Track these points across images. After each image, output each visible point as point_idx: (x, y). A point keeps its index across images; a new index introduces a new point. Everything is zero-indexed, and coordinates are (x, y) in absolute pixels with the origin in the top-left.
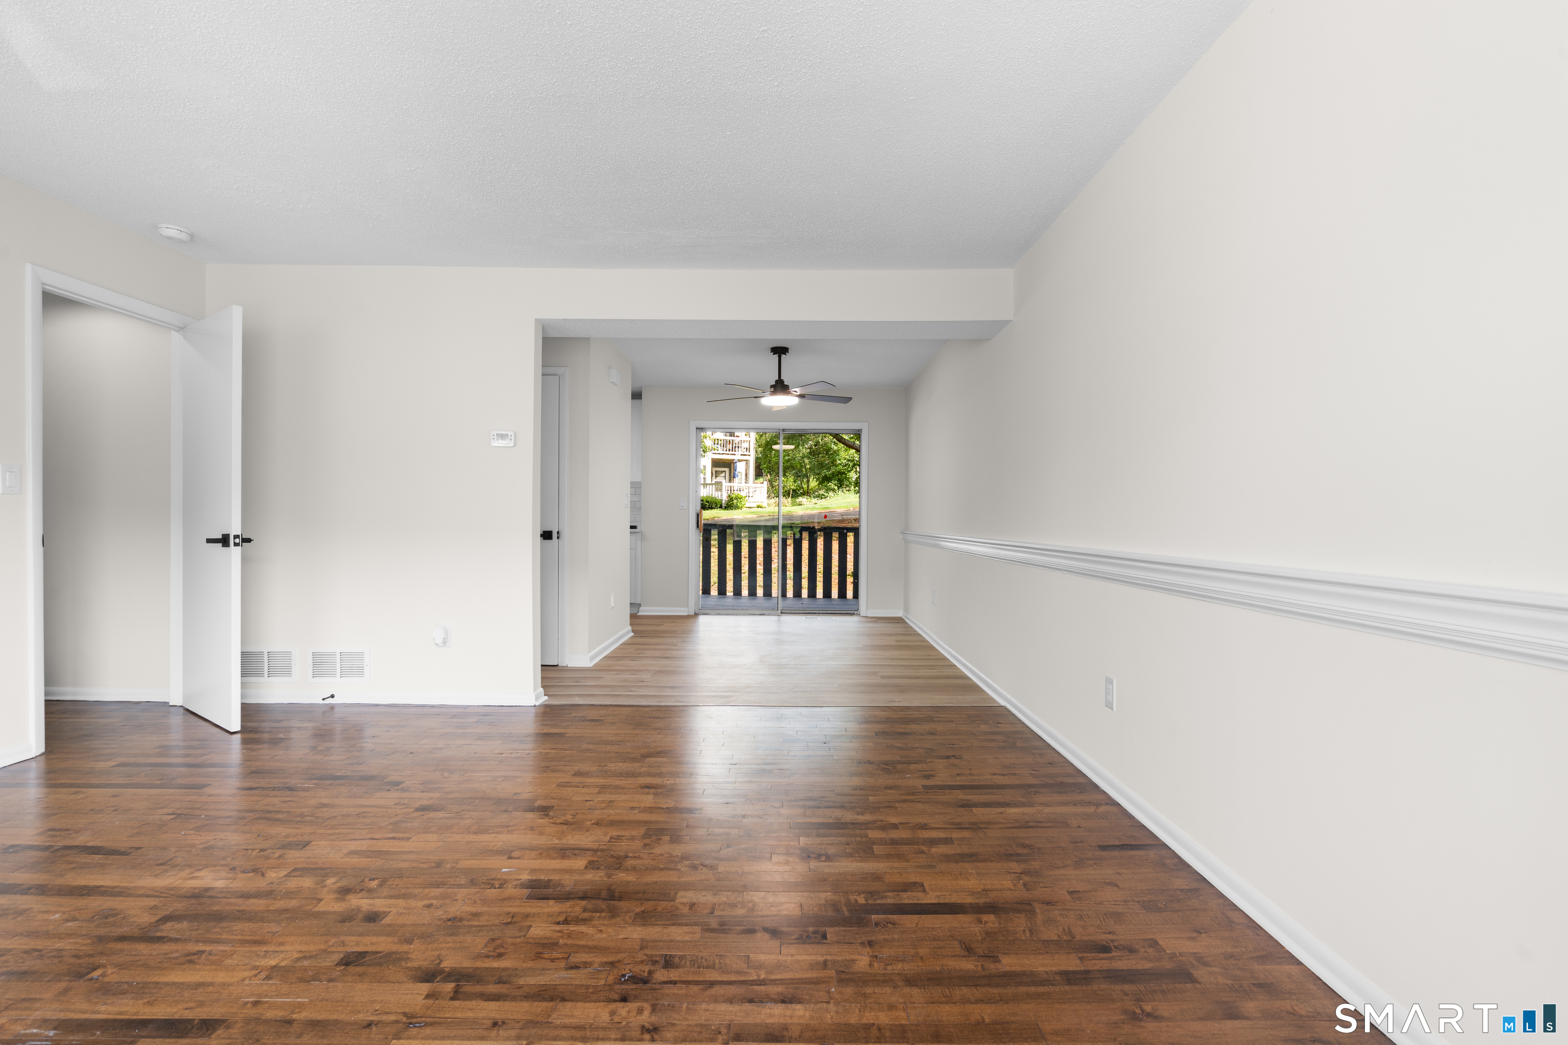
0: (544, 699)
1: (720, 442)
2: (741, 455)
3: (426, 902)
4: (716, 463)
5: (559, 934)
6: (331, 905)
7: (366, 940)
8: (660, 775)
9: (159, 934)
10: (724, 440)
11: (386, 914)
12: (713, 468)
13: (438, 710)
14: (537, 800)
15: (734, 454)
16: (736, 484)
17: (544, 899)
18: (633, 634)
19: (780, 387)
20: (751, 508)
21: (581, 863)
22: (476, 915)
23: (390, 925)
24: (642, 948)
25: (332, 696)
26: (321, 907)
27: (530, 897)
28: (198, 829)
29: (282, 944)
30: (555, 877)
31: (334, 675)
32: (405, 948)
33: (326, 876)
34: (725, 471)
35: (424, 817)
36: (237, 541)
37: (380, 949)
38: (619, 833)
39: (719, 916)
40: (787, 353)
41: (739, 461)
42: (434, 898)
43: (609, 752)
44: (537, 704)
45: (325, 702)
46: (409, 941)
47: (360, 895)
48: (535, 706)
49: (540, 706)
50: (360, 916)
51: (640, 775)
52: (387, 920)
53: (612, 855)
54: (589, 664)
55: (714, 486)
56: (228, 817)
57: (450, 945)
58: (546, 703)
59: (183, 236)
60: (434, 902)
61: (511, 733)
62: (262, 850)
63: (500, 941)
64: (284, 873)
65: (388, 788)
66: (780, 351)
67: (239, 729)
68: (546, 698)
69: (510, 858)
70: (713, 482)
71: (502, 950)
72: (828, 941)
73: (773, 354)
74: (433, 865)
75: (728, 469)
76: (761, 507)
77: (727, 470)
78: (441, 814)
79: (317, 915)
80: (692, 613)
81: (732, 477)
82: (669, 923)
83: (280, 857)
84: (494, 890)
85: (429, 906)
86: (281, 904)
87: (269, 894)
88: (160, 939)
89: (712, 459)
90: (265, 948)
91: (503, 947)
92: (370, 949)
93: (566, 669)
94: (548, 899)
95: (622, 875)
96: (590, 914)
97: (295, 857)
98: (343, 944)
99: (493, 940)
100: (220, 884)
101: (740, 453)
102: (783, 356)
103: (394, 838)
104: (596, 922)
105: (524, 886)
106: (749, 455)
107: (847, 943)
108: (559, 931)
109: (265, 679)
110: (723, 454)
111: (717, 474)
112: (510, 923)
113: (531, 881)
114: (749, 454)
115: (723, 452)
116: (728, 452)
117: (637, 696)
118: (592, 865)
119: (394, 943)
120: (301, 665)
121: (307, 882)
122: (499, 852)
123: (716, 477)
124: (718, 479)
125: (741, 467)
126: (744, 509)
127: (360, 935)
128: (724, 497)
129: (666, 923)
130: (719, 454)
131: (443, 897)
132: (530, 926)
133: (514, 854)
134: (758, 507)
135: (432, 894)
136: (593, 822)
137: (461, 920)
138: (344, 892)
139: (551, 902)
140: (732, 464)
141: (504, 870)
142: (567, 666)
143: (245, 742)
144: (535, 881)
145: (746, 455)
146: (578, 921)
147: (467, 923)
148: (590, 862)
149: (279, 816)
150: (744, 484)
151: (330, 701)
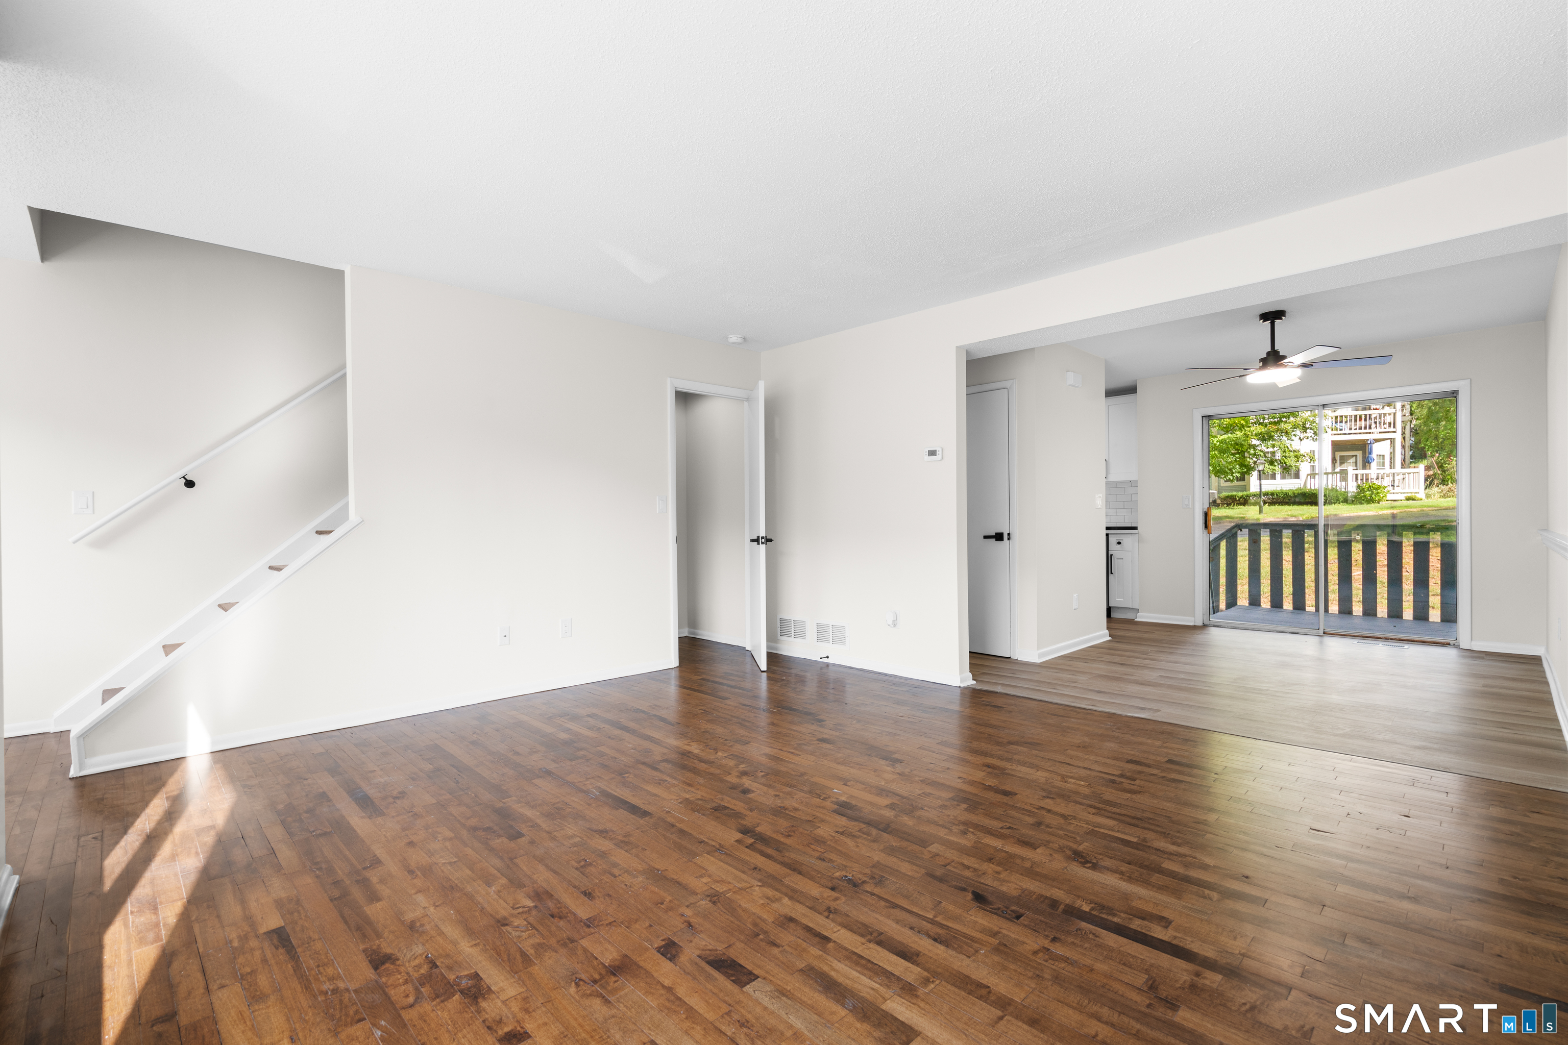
0: (970, 682)
1: (1344, 420)
2: (1380, 432)
3: (777, 793)
4: (1337, 446)
5: (831, 838)
6: (732, 779)
7: (734, 801)
8: (1009, 760)
9: (657, 767)
10: (1351, 416)
11: (753, 792)
12: (1336, 453)
13: (890, 678)
14: (896, 753)
15: (1370, 433)
16: (1373, 470)
17: (842, 815)
18: (1110, 638)
19: (1274, 358)
20: (1395, 501)
21: (885, 801)
22: (796, 809)
23: (750, 798)
24: (873, 866)
25: (828, 657)
26: (728, 778)
27: (835, 811)
28: (708, 721)
29: (698, 789)
30: (861, 805)
31: (828, 641)
32: (747, 812)
33: (742, 763)
34: (1356, 456)
35: (818, 745)
36: (763, 540)
37: (735, 809)
38: (932, 792)
39: (949, 870)
40: (1283, 318)
41: (1377, 441)
42: (783, 792)
43: (984, 733)
44: (962, 686)
45: (822, 660)
46: (752, 810)
47: (749, 778)
48: (960, 687)
49: (965, 688)
50: (741, 789)
51: (992, 756)
52: (751, 796)
53: (912, 804)
54: (1037, 660)
55: (1339, 475)
56: (725, 718)
57: (769, 820)
58: (974, 687)
59: (740, 340)
60: (781, 794)
61: (922, 704)
62: (726, 740)
63: (796, 828)
64: (726, 755)
65: (813, 722)
66: (1272, 316)
67: (765, 669)
68: (974, 682)
69: (845, 784)
70: (1337, 470)
71: (793, 834)
72: (1018, 922)
73: (1263, 322)
74: (799, 774)
75: (1361, 452)
76: (1413, 499)
77: (1359, 454)
78: (828, 746)
79: (722, 781)
80: (1200, 624)
81: (1366, 463)
82: (907, 859)
83: (731, 746)
84: (818, 800)
85: (776, 796)
86: (712, 770)
87: (710, 763)
88: (656, 769)
89: (1333, 442)
90: (690, 789)
91: (794, 832)
92: (732, 807)
93: (1016, 662)
94: (844, 816)
95: (906, 819)
96: (861, 834)
97: (738, 748)
98: (722, 800)
99: (793, 826)
100: (696, 751)
101: (1379, 430)
102: (1277, 322)
103: (792, 753)
104: (859, 840)
105: (837, 803)
106: (1394, 432)
107: (1034, 930)
108: (833, 837)
109: (792, 639)
110: (1349, 434)
111: (1343, 460)
112: (810, 821)
113: (844, 802)
114: (1394, 430)
115: (1351, 432)
116: (1358, 431)
117: (1056, 694)
118: (892, 806)
119: (744, 808)
120: (811, 632)
121: (731, 763)
122: (841, 779)
123: (1341, 463)
124: (1344, 467)
125: (1379, 449)
126: (1383, 503)
127: (733, 798)
128: (1352, 488)
129: (905, 859)
130: (1345, 434)
131: (789, 794)
132: (820, 827)
133: (849, 783)
134: (1408, 499)
135: (784, 790)
136: (921, 779)
137: (786, 809)
138: (744, 773)
139: (844, 819)
140: (1367, 445)
141: (835, 790)
142: (1017, 660)
143: (769, 678)
144: (846, 802)
145: (1389, 432)
146: (852, 836)
147: (787, 812)
148: (893, 804)
149: (747, 724)
150: (1387, 470)
151: (826, 660)
